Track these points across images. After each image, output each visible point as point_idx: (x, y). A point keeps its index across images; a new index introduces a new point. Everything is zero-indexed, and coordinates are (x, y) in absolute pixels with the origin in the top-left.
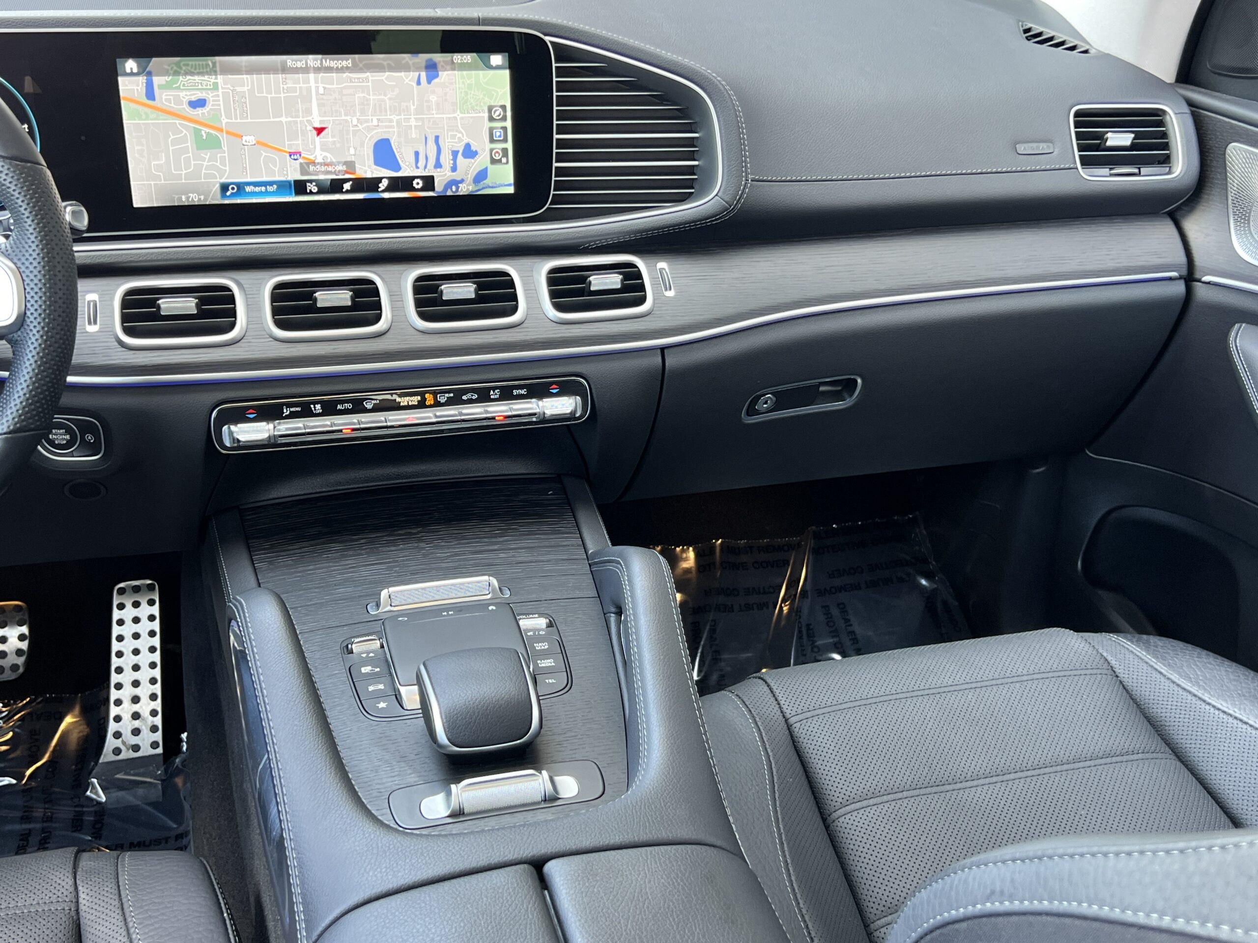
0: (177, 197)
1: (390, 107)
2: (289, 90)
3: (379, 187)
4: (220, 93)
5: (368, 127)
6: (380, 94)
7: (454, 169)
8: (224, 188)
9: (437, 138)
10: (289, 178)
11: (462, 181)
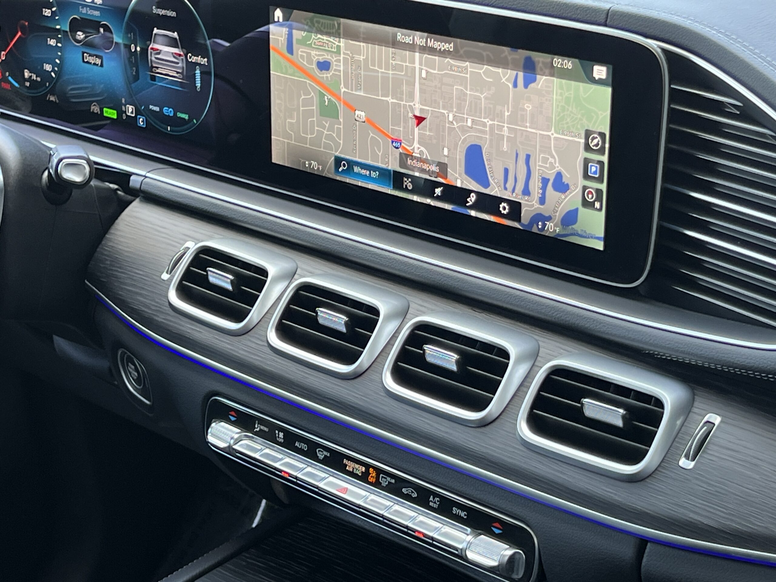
0: (302, 161)
1: (485, 108)
2: (395, 67)
3: (468, 202)
4: (342, 58)
5: (463, 126)
6: (477, 91)
7: (542, 201)
8: (338, 161)
9: (528, 157)
10: (390, 168)
11: (549, 219)
